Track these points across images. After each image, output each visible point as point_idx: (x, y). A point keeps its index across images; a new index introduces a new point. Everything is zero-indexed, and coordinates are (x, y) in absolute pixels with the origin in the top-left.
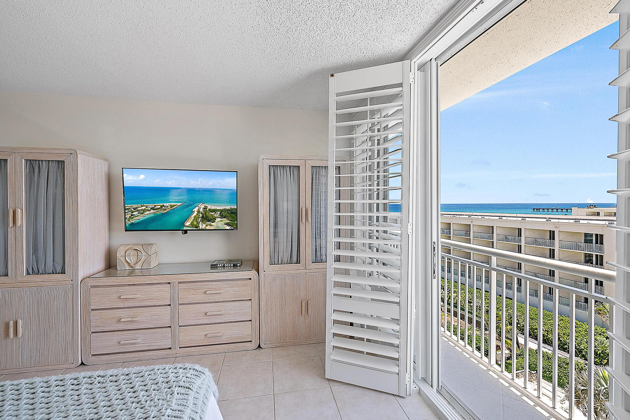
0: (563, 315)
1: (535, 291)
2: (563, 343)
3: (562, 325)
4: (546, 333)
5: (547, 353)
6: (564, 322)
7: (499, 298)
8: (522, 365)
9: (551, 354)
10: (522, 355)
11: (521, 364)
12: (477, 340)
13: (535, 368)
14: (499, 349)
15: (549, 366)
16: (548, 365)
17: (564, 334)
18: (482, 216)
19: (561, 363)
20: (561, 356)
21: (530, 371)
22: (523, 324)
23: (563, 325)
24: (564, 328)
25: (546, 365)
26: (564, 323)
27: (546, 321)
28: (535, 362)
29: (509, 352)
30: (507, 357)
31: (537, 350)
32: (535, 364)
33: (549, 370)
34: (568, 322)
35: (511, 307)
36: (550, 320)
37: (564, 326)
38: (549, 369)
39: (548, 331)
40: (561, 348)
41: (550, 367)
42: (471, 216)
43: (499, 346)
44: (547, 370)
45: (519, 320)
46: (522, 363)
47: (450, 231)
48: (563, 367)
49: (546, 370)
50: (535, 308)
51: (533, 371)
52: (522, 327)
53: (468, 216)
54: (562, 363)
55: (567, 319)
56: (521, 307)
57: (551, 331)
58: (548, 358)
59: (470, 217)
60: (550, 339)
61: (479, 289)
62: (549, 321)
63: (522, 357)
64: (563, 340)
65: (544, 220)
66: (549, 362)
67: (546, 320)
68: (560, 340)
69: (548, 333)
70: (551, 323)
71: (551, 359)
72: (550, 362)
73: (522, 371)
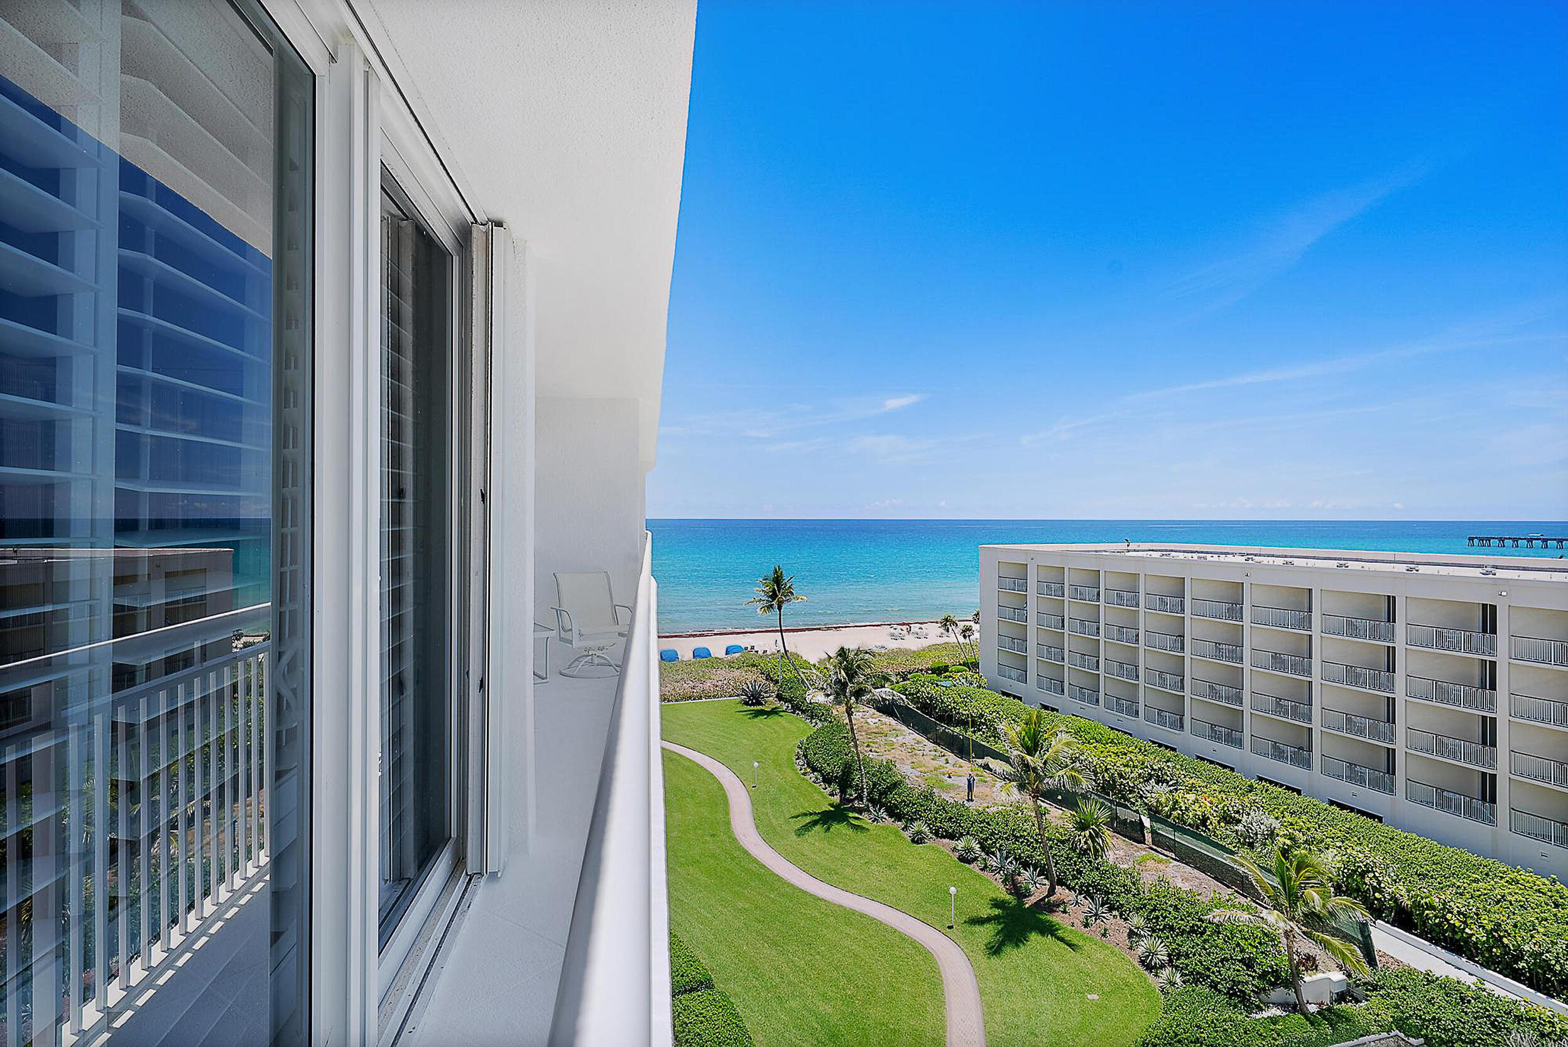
0: (1519, 867)
1: (1437, 789)
2: (1513, 955)
3: (1513, 899)
4: (1461, 921)
5: (1458, 982)
6: (1521, 889)
7: (1326, 810)
8: (1379, 1018)
9: (1472, 986)
10: (1383, 988)
11: (1378, 1015)
12: (1245, 938)
13: (1421, 1030)
14: (1312, 966)
15: (1464, 1023)
16: (1460, 1021)
17: (1515, 926)
18: (1285, 559)
19: (1499, 1016)
20: (1503, 993)
21: (1406, 1039)
22: (1390, 890)
23: (1516, 896)
24: (1521, 906)
25: (1452, 1021)
26: (1520, 892)
27: (1465, 885)
28: (1420, 1010)
29: (1345, 977)
30: (1337, 993)
31: (1428, 974)
32: (1420, 1016)
33: (1463, 1038)
34: (1534, 888)
35: (1359, 839)
36: (1476, 881)
37: (1520, 901)
38: (1461, 1033)
39: (1464, 915)
40: (1506, 969)
41: (1466, 1026)
42: (1254, 557)
43: (1314, 959)
44: (1455, 1037)
45: (1380, 879)
46: (1380, 1012)
47: (1182, 603)
48: (1505, 1028)
49: (1453, 1035)
50: (1435, 843)
51: (1413, 1037)
52: (1390, 900)
53: (1245, 558)
54: (1502, 1016)
55: (1531, 880)
56: (1391, 839)
57: (1477, 915)
58: (1462, 999)
59: (1250, 561)
60: (1474, 939)
61: (1266, 780)
62: (1474, 885)
63: (1381, 993)
64: (1513, 945)
65: (1476, 573)
66: (1463, 1011)
67: (1465, 881)
68: (1503, 943)
69: (1465, 923)
70: (1478, 891)
71: (1469, 1002)
72: (1466, 1013)
73: (1381, 1037)
